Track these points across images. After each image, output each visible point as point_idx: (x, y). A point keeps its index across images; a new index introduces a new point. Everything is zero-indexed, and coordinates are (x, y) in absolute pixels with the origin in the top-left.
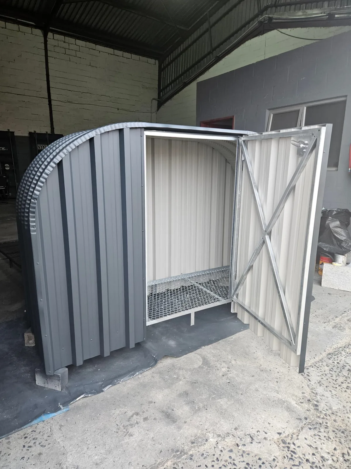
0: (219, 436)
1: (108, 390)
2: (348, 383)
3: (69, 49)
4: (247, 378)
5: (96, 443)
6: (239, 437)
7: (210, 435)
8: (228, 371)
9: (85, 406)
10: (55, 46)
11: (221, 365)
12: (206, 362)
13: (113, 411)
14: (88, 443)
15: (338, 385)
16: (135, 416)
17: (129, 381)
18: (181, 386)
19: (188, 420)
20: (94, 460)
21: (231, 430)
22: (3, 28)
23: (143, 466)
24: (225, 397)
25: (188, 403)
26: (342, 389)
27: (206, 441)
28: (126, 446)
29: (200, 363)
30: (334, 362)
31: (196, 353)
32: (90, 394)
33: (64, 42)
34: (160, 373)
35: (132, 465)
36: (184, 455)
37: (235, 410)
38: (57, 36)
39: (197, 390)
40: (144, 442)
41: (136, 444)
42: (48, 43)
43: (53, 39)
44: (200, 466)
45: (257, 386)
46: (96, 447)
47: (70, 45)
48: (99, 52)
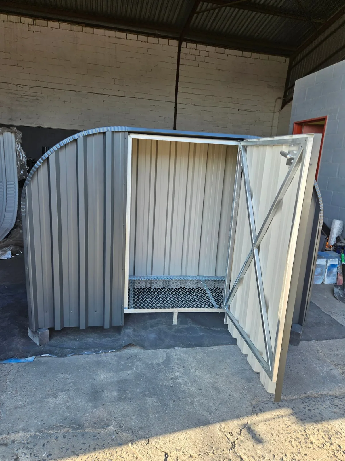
0: (121, 427)
1: (70, 357)
2: (302, 435)
3: (199, 56)
4: (193, 389)
5: (28, 393)
6: (136, 436)
7: (114, 423)
8: (180, 377)
9: (46, 363)
10: (187, 54)
11: (179, 368)
12: (168, 361)
13: (60, 374)
14: (24, 390)
15: (286, 432)
16: (71, 384)
17: (91, 356)
18: (128, 374)
19: (107, 404)
20: (17, 404)
21: (135, 428)
22: (145, 42)
23: (44, 423)
24: (156, 398)
25: (119, 391)
26: (288, 437)
27: (106, 427)
28: (45, 403)
29: (161, 361)
30: (305, 408)
31: (165, 351)
32: (54, 355)
33: (196, 49)
34: (120, 358)
35: (38, 419)
36: (80, 429)
37: (155, 412)
38: (190, 45)
39: (138, 382)
40: (60, 406)
41: (53, 405)
42: (181, 52)
43: (186, 47)
44: (85, 444)
45: (195, 400)
46: (26, 396)
47: (201, 52)
48: (228, 55)
